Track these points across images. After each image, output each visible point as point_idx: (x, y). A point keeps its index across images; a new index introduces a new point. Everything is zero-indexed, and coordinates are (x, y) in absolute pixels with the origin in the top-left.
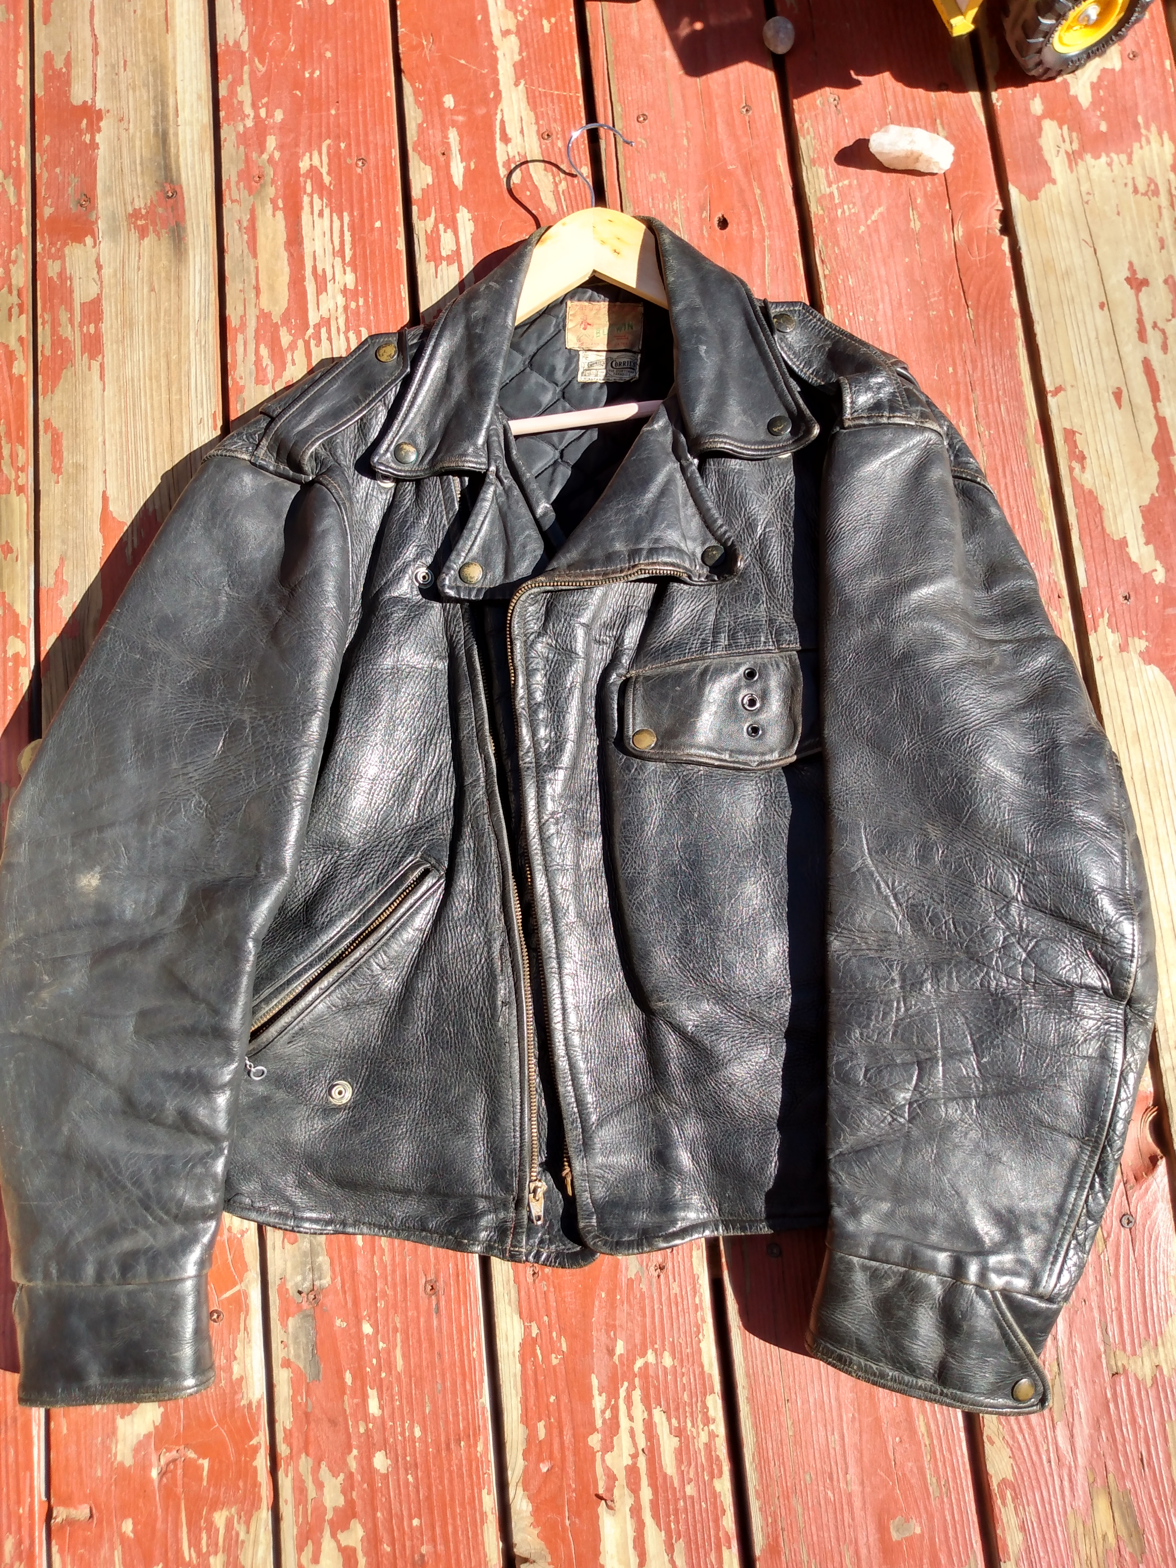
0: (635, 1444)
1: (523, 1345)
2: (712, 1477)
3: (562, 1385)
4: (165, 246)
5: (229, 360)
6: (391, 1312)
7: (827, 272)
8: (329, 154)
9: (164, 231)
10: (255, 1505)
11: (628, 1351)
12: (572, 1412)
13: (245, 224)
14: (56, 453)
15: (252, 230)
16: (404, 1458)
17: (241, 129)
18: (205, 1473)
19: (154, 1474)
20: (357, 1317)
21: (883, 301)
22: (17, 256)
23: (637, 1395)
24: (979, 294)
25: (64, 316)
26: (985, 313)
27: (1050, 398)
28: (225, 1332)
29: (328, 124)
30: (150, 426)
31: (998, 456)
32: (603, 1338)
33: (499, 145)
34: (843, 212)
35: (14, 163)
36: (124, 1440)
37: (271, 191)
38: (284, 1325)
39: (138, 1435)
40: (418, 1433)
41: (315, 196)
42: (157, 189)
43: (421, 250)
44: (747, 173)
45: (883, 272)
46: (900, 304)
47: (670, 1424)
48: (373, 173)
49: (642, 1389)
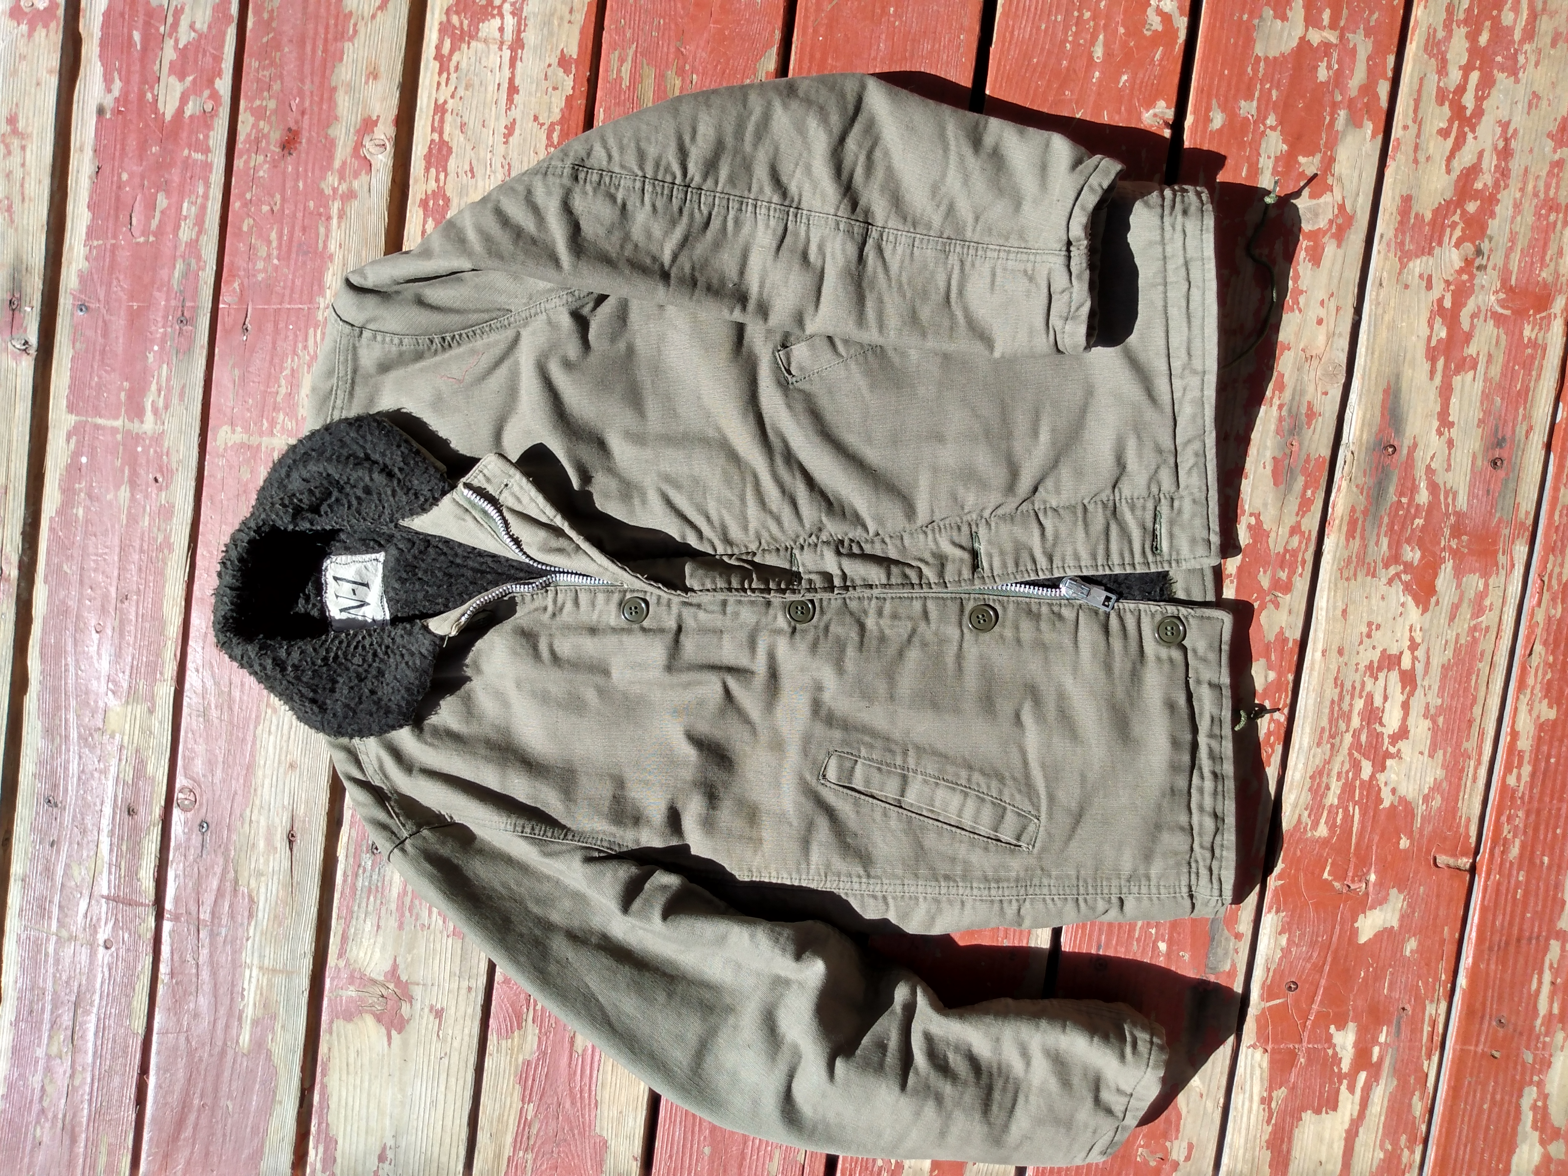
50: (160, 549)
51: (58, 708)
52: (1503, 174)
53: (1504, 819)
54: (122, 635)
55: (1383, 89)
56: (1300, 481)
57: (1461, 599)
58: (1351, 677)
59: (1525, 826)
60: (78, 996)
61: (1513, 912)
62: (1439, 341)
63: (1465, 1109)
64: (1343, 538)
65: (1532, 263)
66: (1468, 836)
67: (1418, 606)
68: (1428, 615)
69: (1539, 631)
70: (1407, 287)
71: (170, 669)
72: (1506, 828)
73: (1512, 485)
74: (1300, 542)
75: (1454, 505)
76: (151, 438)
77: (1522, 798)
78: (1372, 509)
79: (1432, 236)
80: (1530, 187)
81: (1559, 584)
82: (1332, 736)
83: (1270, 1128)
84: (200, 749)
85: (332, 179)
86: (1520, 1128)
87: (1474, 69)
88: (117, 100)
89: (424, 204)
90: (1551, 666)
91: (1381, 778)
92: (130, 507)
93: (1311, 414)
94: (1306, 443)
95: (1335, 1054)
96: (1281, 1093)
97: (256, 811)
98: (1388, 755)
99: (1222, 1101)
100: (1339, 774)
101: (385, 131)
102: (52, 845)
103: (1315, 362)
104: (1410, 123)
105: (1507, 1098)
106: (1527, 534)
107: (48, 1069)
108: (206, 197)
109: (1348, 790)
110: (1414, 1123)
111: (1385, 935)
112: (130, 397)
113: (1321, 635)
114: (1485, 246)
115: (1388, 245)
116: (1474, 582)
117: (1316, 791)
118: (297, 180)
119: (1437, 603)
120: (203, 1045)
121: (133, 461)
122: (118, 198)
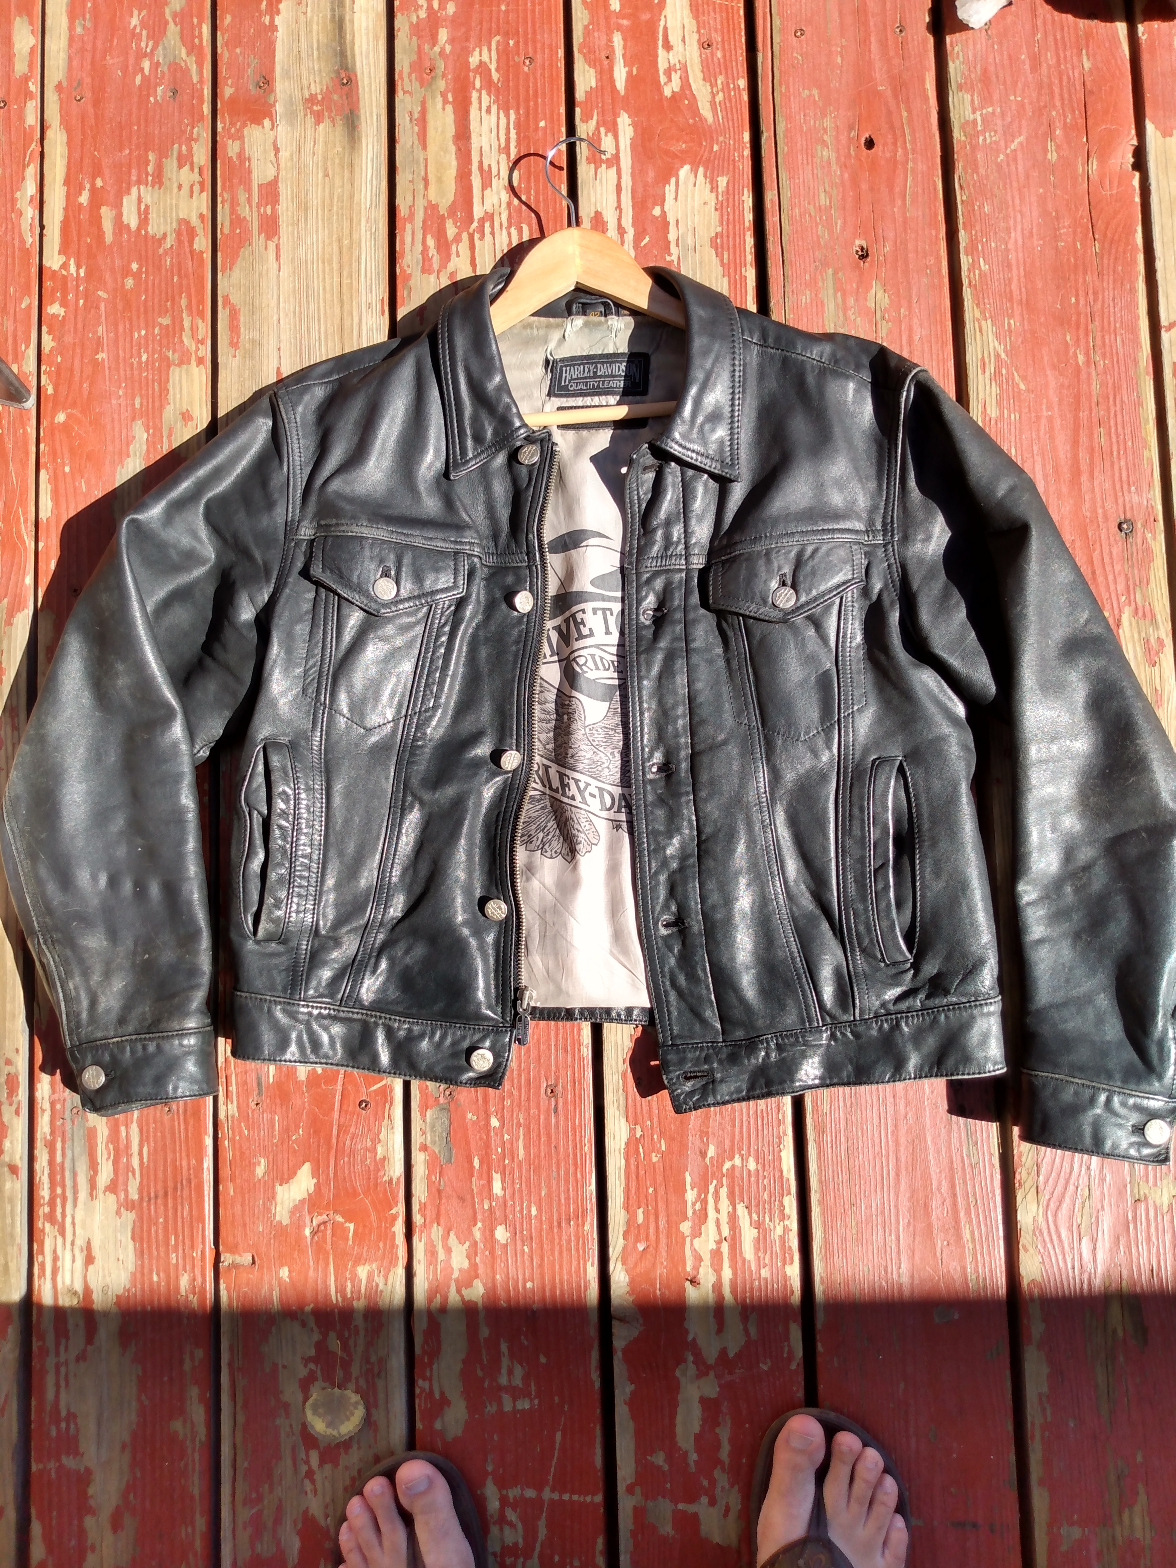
0: (720, 1233)
1: (627, 1144)
2: (784, 1263)
3: (659, 1179)
4: (339, 133)
5: (398, 249)
6: (516, 1109)
7: (964, 198)
8: (497, 49)
9: (338, 118)
10: (393, 1262)
11: (718, 1155)
12: (667, 1203)
13: (416, 116)
14: (234, 328)
15: (422, 122)
16: (522, 1232)
17: (414, 19)
18: (351, 1235)
19: (307, 1232)
20: (486, 1112)
21: (1015, 229)
22: (199, 135)
23: (724, 1191)
24: (1107, 228)
25: (242, 197)
26: (1111, 247)
27: (1163, 333)
28: (372, 1118)
29: (498, 19)
30: (322, 308)
31: (1110, 385)
32: (698, 1142)
33: (661, 51)
34: (985, 139)
35: (196, 40)
36: (282, 1203)
37: (442, 84)
38: (423, 1115)
39: (294, 1200)
40: (534, 1211)
41: (484, 92)
42: (333, 75)
43: (583, 151)
44: (895, 96)
45: (1017, 202)
46: (1031, 233)
47: (751, 1217)
48: (539, 72)
49: (728, 1187)
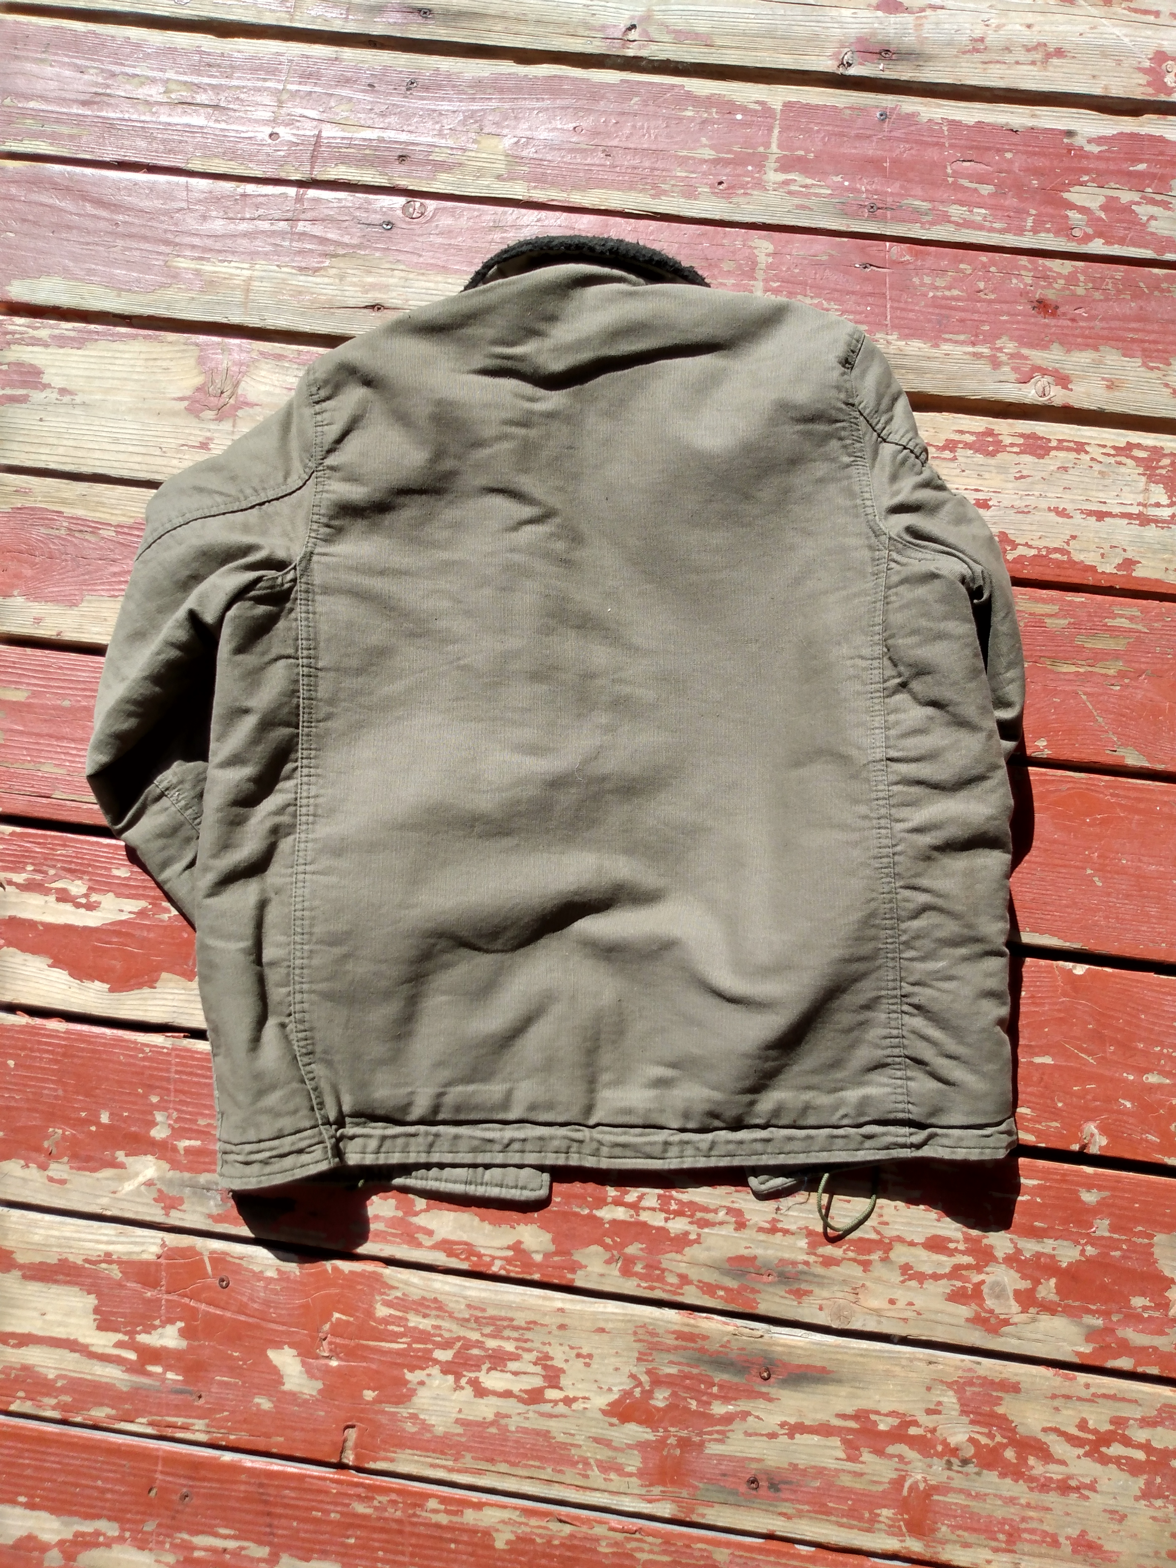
50: (655, 186)
51: (501, 91)
52: (1043, 1485)
53: (394, 1496)
54: (571, 151)
55: (1124, 1363)
56: (733, 1284)
57: (616, 1449)
58: (536, 1338)
59: (386, 1519)
60: (224, 108)
61: (297, 1507)
62: (875, 1423)
63: (96, 1461)
64: (676, 1328)
65: (955, 1517)
66: (375, 1460)
67: (608, 1405)
68: (600, 1415)
69: (584, 1529)
70: (929, 1389)
71: (539, 196)
72: (384, 1499)
73: (731, 1499)
74: (672, 1285)
75: (710, 1441)
76: (760, 179)
77: (414, 1515)
78: (706, 1358)
79: (980, 1414)
80: (1031, 1513)
81: (633, 1550)
82: (477, 1320)
83: (80, 1262)
84: (463, 222)
85: (1010, 347)
86: (76, 1519)
87: (1148, 1454)
88: (1081, 148)
89: (990, 432)
90: (549, 1543)
91: (435, 1371)
92: (694, 158)
93: (799, 1294)
94: (771, 1289)
95: (155, 1328)
96: (116, 1273)
97: (403, 274)
98: (458, 1376)
99: (108, 1213)
100: (439, 1327)
101: (1057, 396)
102: (370, 85)
103: (852, 1297)
104: (1092, 1390)
105: (108, 1505)
106: (681, 1516)
107: (153, 81)
108: (991, 230)
109: (423, 1336)
110: (83, 1409)
111: (275, 1376)
112: (800, 159)
113: (578, 1307)
114: (971, 1468)
115: (970, 1370)
116: (633, 1462)
117: (422, 1305)
118: (1008, 314)
119: (612, 1425)
120: (176, 224)
121: (739, 161)
122: (988, 149)
